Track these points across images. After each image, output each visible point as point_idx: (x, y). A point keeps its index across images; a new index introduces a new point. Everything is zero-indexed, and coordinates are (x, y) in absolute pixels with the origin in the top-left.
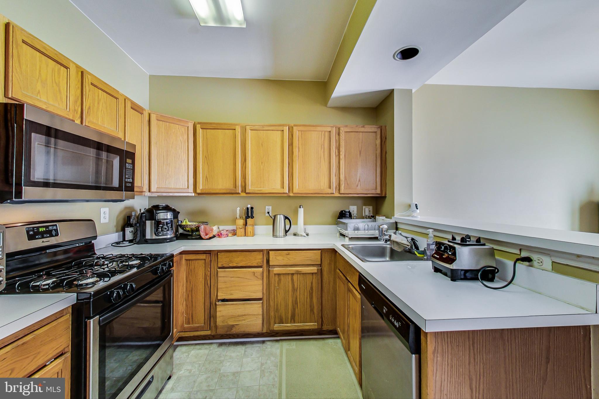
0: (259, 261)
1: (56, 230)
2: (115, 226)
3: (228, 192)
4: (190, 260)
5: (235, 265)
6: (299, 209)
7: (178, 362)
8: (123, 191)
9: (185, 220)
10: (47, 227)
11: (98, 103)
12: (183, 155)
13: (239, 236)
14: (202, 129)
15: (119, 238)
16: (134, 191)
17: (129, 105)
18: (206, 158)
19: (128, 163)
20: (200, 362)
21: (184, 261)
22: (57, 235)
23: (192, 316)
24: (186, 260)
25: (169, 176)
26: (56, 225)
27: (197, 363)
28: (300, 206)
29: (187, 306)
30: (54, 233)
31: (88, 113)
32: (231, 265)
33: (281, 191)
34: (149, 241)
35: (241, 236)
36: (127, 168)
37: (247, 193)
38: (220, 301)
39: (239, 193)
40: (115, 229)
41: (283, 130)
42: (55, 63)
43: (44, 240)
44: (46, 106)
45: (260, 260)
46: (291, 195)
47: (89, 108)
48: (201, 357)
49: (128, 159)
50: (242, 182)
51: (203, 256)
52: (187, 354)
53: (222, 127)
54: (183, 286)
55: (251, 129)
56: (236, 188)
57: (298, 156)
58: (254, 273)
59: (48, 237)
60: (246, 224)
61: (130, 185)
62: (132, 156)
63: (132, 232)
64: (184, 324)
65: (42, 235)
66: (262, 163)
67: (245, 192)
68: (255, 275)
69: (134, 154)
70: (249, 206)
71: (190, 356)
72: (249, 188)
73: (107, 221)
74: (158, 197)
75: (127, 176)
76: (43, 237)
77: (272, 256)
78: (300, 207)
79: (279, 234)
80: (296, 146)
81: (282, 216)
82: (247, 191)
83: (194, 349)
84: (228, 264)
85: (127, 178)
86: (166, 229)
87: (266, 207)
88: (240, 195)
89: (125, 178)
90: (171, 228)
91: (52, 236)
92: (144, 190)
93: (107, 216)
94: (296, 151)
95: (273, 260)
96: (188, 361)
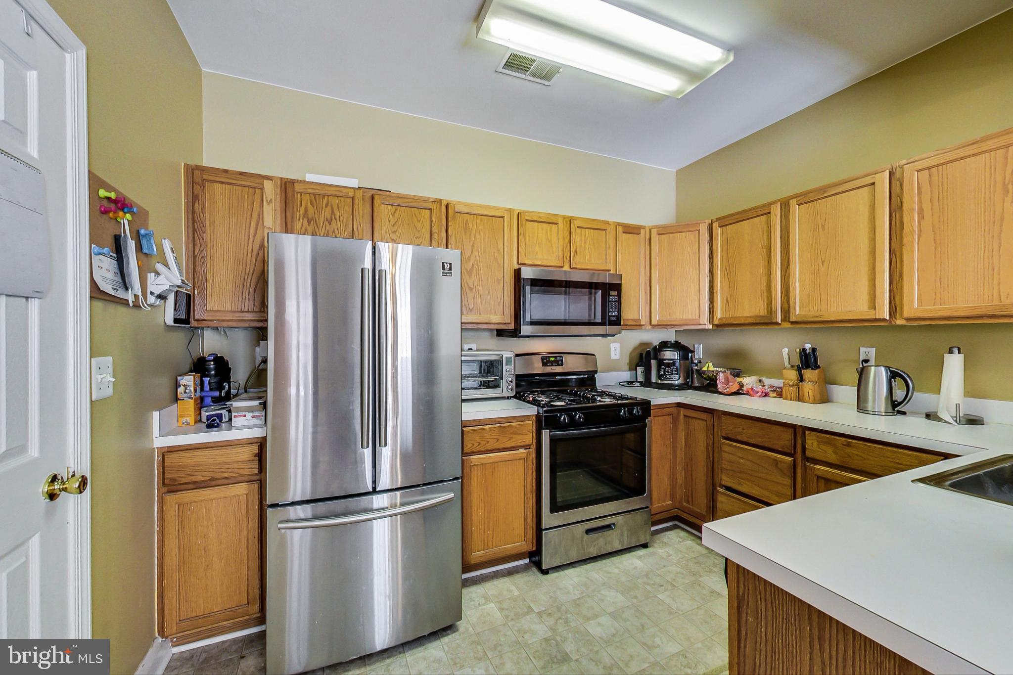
0: (784, 444)
1: (562, 361)
2: (628, 364)
3: (758, 321)
4: (689, 417)
5: (745, 439)
6: (947, 357)
7: (665, 541)
8: (606, 325)
9: (708, 364)
10: (556, 357)
11: (585, 242)
12: (693, 271)
13: (786, 399)
14: (720, 227)
15: (631, 377)
16: (620, 325)
17: (620, 229)
18: (727, 270)
19: (612, 296)
20: (687, 555)
21: (682, 417)
22: (562, 365)
23: (692, 494)
24: (685, 416)
25: (674, 303)
26: (562, 357)
27: (683, 554)
28: (950, 349)
29: (686, 478)
30: (560, 363)
31: (574, 255)
32: (739, 438)
33: (870, 315)
34: (653, 385)
35: (791, 400)
36: (611, 301)
37: (792, 323)
38: (724, 488)
39: (777, 323)
40: (627, 367)
41: (873, 184)
42: (547, 224)
43: (553, 367)
44: (541, 262)
45: (787, 443)
46: (899, 322)
47: (576, 250)
48: (693, 552)
49: (612, 291)
50: (783, 302)
51: (703, 416)
52: (681, 540)
53: (748, 216)
54: (681, 449)
55: (799, 202)
56: (771, 314)
57: (920, 231)
58: (776, 462)
59: (556, 366)
60: (801, 379)
61: (615, 319)
62: (617, 287)
63: (643, 372)
64: (683, 501)
65: (552, 364)
66: (823, 262)
67: (789, 321)
68: (779, 466)
69: (620, 285)
70: (808, 346)
71: (682, 543)
72: (795, 313)
73: (618, 357)
74: (685, 330)
75: (611, 310)
76: (552, 365)
77: (811, 441)
78: (951, 352)
79: (874, 408)
80: (913, 209)
81: (883, 369)
82: (792, 319)
83: (693, 540)
84: (736, 436)
85: (611, 312)
86: (668, 372)
87: (861, 348)
88: (780, 327)
89: (609, 312)
90: (675, 371)
91: (558, 365)
92: (642, 323)
93: (618, 351)
94: (912, 221)
95: (812, 448)
96: (676, 546)
